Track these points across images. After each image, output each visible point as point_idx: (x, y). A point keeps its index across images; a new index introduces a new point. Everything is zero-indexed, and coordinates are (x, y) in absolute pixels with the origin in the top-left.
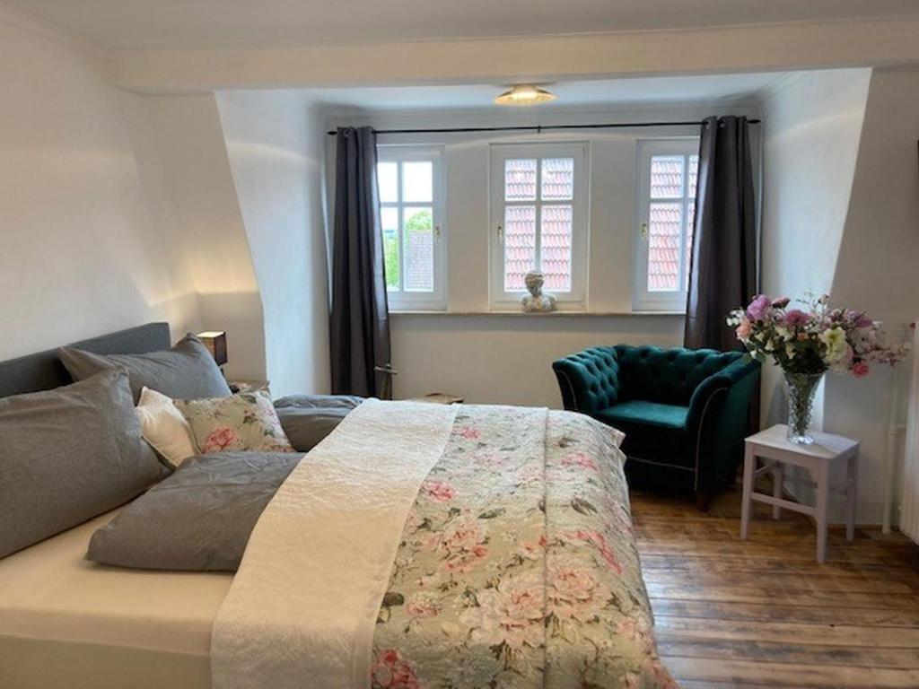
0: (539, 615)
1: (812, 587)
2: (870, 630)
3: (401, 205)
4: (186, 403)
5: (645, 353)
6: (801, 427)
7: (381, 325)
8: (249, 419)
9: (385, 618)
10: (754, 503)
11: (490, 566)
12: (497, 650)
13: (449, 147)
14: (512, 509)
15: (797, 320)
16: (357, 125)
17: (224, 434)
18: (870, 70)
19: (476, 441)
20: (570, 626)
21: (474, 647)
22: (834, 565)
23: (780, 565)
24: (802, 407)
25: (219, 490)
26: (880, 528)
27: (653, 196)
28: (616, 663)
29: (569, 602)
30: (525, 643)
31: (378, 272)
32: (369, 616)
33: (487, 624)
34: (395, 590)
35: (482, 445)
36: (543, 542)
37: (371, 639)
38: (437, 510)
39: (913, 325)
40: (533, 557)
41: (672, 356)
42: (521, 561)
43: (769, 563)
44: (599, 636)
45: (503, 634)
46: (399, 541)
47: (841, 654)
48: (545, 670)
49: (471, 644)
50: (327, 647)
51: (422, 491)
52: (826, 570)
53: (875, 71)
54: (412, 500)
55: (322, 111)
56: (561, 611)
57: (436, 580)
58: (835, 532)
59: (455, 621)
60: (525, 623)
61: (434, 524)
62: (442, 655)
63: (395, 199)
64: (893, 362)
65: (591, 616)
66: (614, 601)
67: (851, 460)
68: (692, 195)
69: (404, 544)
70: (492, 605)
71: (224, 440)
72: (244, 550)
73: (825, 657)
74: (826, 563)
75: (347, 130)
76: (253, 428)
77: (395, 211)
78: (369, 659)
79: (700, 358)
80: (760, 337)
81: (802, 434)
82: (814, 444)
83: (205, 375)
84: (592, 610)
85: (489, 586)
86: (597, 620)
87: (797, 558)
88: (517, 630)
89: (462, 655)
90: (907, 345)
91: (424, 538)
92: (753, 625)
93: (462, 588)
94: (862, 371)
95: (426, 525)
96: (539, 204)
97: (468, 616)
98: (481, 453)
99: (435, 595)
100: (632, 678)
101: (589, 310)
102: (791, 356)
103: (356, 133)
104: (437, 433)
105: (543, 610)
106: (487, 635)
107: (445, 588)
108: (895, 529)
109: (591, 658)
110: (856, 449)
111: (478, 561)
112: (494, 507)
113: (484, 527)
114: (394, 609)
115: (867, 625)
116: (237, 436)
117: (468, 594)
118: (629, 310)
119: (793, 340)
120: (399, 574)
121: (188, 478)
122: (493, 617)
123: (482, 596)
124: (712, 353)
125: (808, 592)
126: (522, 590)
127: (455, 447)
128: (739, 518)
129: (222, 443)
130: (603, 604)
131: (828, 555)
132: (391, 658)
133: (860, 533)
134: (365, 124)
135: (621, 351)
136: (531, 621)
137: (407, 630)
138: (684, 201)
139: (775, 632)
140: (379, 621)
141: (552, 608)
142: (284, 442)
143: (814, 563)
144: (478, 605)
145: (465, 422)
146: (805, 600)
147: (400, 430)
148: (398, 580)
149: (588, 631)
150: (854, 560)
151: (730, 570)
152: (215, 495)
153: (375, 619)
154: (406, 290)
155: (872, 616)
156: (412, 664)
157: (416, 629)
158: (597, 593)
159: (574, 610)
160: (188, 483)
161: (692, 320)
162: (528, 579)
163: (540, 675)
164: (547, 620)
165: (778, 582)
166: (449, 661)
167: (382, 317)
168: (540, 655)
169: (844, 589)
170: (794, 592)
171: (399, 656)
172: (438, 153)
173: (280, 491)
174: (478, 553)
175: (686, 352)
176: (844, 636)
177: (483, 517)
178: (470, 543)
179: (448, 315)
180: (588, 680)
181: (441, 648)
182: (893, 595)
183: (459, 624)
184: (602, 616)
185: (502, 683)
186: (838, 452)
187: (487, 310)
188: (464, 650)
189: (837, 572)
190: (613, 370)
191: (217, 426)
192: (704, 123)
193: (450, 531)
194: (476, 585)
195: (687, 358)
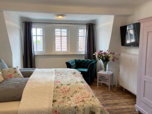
0: (81, 100)
1: (109, 95)
2: (119, 100)
3: (36, 36)
4: (1, 69)
5: (79, 60)
6: (105, 70)
7: (33, 57)
8: (15, 72)
9: (54, 104)
10: (99, 83)
11: (71, 93)
12: (76, 107)
13: (46, 26)
14: (72, 83)
15: (105, 53)
16: (28, 21)
17: (10, 75)
18: (114, 16)
19: (60, 74)
20: (87, 102)
21: (71, 108)
22: (111, 91)
23: (104, 92)
24: (105, 67)
25: (14, 85)
26: (116, 85)
27: (79, 35)
28: (96, 107)
29: (86, 98)
30: (80, 105)
31: (33, 47)
32: (51, 104)
33: (73, 103)
34: (54, 99)
35: (61, 74)
36: (79, 88)
37: (52, 109)
38: (59, 85)
39: (120, 54)
40: (78, 91)
41: (84, 61)
42: (76, 92)
43: (102, 92)
44: (92, 103)
45: (76, 104)
46: (53, 91)
47: (116, 104)
48: (84, 110)
49: (71, 107)
50: (43, 111)
51: (55, 82)
52: (110, 92)
53: (115, 16)
54: (54, 83)
55: (22, 18)
56: (85, 99)
57: (62, 96)
58: (111, 86)
59: (67, 103)
60: (79, 102)
61: (59, 87)
62: (66, 110)
63: (35, 35)
64: (118, 60)
65: (90, 100)
66: (93, 96)
67: (112, 75)
68: (85, 36)
69: (54, 91)
70: (73, 99)
71: (10, 76)
72: (22, 95)
73: (114, 105)
74: (110, 91)
75: (27, 22)
76: (16, 74)
77: (35, 37)
78: (52, 112)
79: (88, 61)
80: (100, 56)
81: (106, 71)
82: (108, 73)
83: (3, 65)
84: (90, 98)
85: (72, 96)
86: (91, 100)
87: (106, 91)
88: (78, 103)
89: (69, 109)
90: (119, 57)
91: (58, 89)
92: (102, 101)
93: (67, 97)
94: (114, 61)
95: (57, 87)
96: (61, 36)
97: (69, 102)
98: (61, 75)
99: (62, 99)
100: (98, 109)
101: (70, 54)
102: (104, 59)
103: (28, 23)
104: (52, 73)
105: (82, 99)
106: (73, 105)
107: (64, 98)
108: (118, 85)
109: (92, 107)
110: (113, 73)
111: (69, 92)
112: (69, 83)
113: (68, 87)
114: (55, 102)
115: (118, 99)
116: (13, 75)
117: (68, 98)
118: (76, 54)
119: (105, 57)
120: (55, 96)
121: (5, 83)
122: (73, 102)
123: (71, 98)
124: (90, 60)
125: (109, 96)
126: (78, 96)
127: (57, 75)
128: (97, 85)
129: (10, 77)
130: (91, 97)
131: (110, 90)
132: (56, 111)
133: (114, 86)
134: (30, 21)
135: (75, 60)
136: (80, 102)
137: (58, 106)
138: (84, 36)
139: (106, 102)
140: (53, 105)
141: (83, 99)
142: (22, 76)
143: (108, 91)
144: (70, 100)
145: (56, 71)
146: (109, 97)
147: (45, 73)
148: (55, 97)
149: (90, 102)
150: (114, 90)
151: (97, 94)
152: (13, 86)
153: (52, 105)
154: (38, 51)
155: (119, 98)
156: (60, 112)
157: (60, 106)
158: (90, 95)
159: (87, 99)
160: (6, 84)
161: (86, 55)
162: (78, 94)
163: (83, 111)
164: (83, 101)
165: (104, 94)
166: (67, 110)
167: (33, 56)
168: (83, 107)
169: (113, 94)
170: (107, 96)
171: (58, 111)
172: (43, 27)
173: (27, 84)
174: (68, 91)
175: (85, 60)
176: (116, 101)
177: (67, 85)
178: (66, 90)
179: (46, 55)
180: (91, 110)
181: (65, 108)
182: (120, 94)
183: (68, 104)
184: (92, 99)
185: (77, 113)
186: (111, 74)
187: (53, 54)
188: (70, 108)
189: (112, 92)
190: (75, 63)
191: (9, 74)
192: (87, 24)
193: (62, 88)
194: (69, 97)
195: (86, 61)
